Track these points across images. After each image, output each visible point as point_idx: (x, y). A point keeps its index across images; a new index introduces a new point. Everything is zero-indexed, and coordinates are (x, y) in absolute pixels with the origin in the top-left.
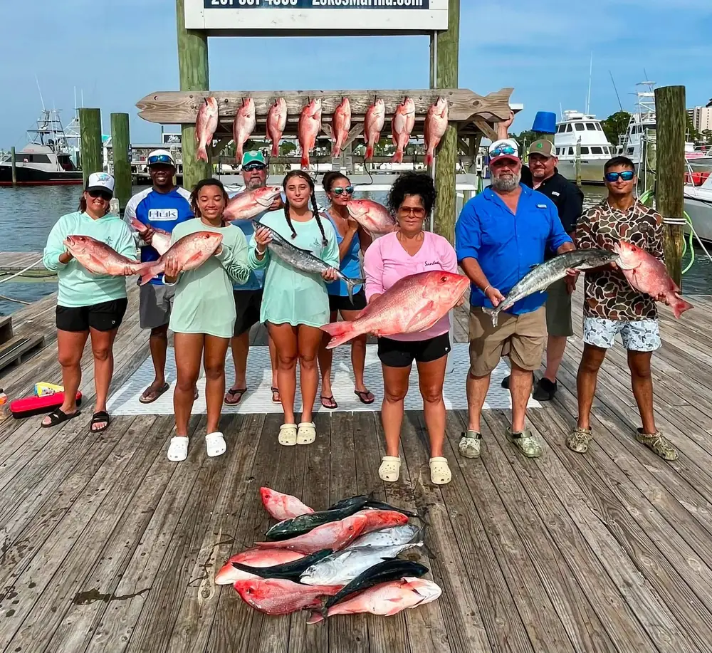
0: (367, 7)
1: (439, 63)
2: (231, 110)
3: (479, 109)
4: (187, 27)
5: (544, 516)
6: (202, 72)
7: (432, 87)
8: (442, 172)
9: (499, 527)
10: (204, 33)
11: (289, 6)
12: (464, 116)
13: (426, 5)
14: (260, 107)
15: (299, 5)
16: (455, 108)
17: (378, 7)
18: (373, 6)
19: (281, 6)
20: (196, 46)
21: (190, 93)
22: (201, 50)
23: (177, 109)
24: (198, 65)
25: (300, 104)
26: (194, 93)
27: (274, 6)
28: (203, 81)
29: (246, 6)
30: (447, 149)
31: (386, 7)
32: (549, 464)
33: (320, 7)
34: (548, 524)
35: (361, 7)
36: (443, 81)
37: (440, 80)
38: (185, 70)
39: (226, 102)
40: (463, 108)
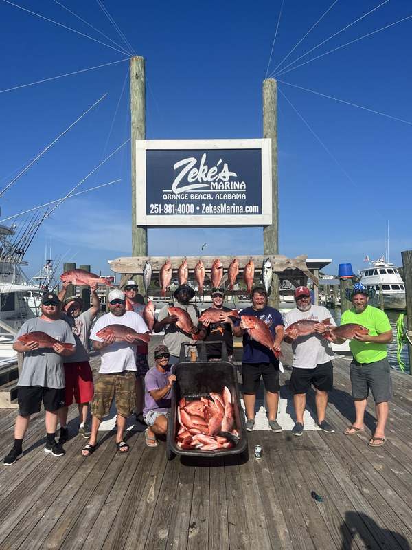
0: (230, 214)
2: (160, 267)
3: (290, 265)
4: (137, 224)
6: (144, 247)
10: (145, 227)
11: (190, 214)
12: (282, 269)
13: (260, 213)
14: (175, 265)
15: (195, 214)
16: (277, 265)
17: (235, 214)
18: (233, 214)
19: (186, 214)
20: (142, 234)
21: (137, 258)
22: (144, 236)
23: (131, 266)
24: (142, 244)
26: (140, 258)
27: (182, 214)
28: (144, 251)
29: (168, 214)
31: (239, 214)
33: (206, 214)
35: (227, 214)
36: (270, 251)
38: (136, 246)
39: (157, 262)
40: (281, 265)
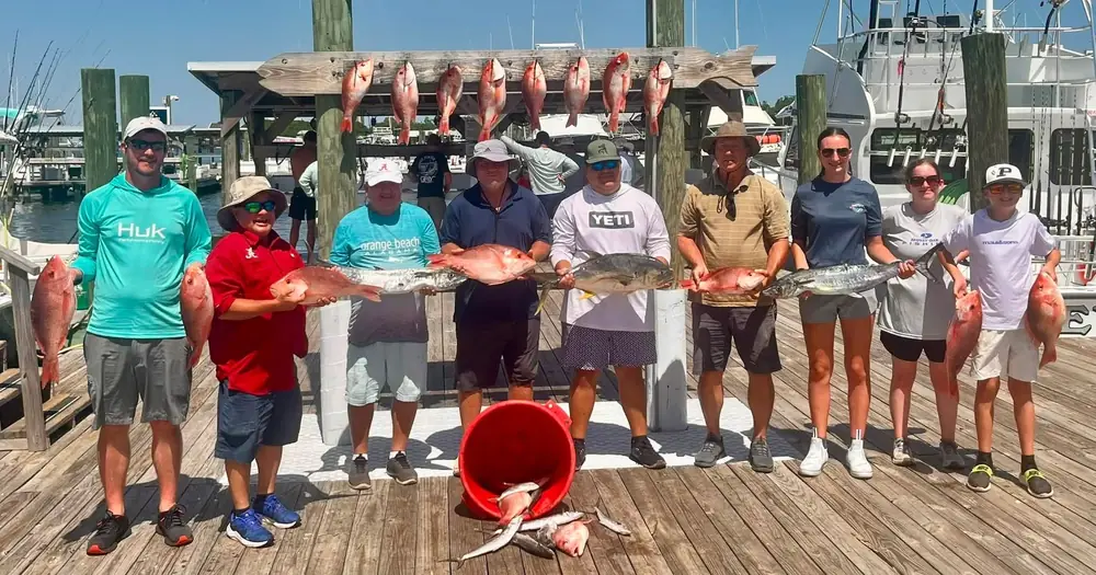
1: (659, 14)
2: (388, 79)
3: (712, 74)
5: (807, 549)
6: (345, 26)
7: (650, 45)
8: (666, 157)
9: (755, 558)
12: (694, 83)
14: (427, 73)
16: (681, 73)
21: (329, 54)
23: (313, 76)
24: (340, 19)
25: (478, 68)
26: (336, 54)
28: (347, 38)
30: (673, 127)
32: (814, 507)
34: (811, 554)
36: (665, 37)
37: (661, 35)
38: (324, 23)
39: (381, 67)
40: (694, 72)
